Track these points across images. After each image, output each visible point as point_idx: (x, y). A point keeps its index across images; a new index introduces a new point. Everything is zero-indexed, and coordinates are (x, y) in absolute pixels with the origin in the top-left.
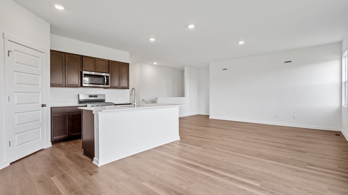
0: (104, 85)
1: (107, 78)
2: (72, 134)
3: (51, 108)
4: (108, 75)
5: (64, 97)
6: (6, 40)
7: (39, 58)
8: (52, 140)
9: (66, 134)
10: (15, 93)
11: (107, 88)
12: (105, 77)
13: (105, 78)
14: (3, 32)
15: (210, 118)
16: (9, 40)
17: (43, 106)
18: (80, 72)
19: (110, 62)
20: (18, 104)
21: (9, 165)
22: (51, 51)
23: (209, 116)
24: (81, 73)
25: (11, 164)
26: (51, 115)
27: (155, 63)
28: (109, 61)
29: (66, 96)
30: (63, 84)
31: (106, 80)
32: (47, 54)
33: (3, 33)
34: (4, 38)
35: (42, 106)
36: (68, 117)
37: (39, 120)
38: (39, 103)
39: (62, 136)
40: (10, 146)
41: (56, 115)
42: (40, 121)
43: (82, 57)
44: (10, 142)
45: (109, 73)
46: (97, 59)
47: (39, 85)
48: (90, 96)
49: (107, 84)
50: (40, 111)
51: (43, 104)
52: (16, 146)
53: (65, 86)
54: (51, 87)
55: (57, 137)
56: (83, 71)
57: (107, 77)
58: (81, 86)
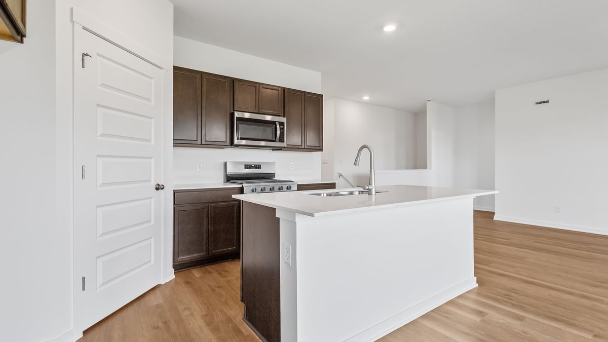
0: (275, 141)
1: (282, 127)
2: (214, 251)
3: (175, 192)
4: (284, 120)
5: (198, 169)
6: (78, 28)
7: (152, 78)
8: (175, 264)
9: (203, 252)
10: (99, 159)
11: (280, 149)
12: (277, 124)
13: (278, 127)
14: (72, 7)
15: (495, 218)
16: (84, 28)
17: (159, 188)
18: (228, 114)
19: (286, 93)
20: (103, 184)
21: (82, 336)
22: (175, 68)
23: (494, 213)
24: (232, 115)
25: (85, 332)
26: (174, 208)
27: (366, 98)
28: (284, 90)
29: (201, 165)
30: (197, 140)
31: (278, 132)
32: (168, 71)
33: (72, 9)
34: (72, 21)
35: (157, 189)
36: (207, 213)
37: (150, 221)
38: (149, 181)
39: (195, 255)
40: (84, 289)
41: (182, 208)
42: (153, 222)
43: (233, 81)
44: (84, 278)
45: (284, 117)
46: (261, 86)
47: (149, 140)
48: (248, 166)
49: (281, 140)
50: (153, 199)
51: (158, 185)
52: (98, 287)
53: (202, 145)
54: (174, 146)
55: (184, 258)
56: (235, 112)
57: (281, 124)
58: (232, 143)
